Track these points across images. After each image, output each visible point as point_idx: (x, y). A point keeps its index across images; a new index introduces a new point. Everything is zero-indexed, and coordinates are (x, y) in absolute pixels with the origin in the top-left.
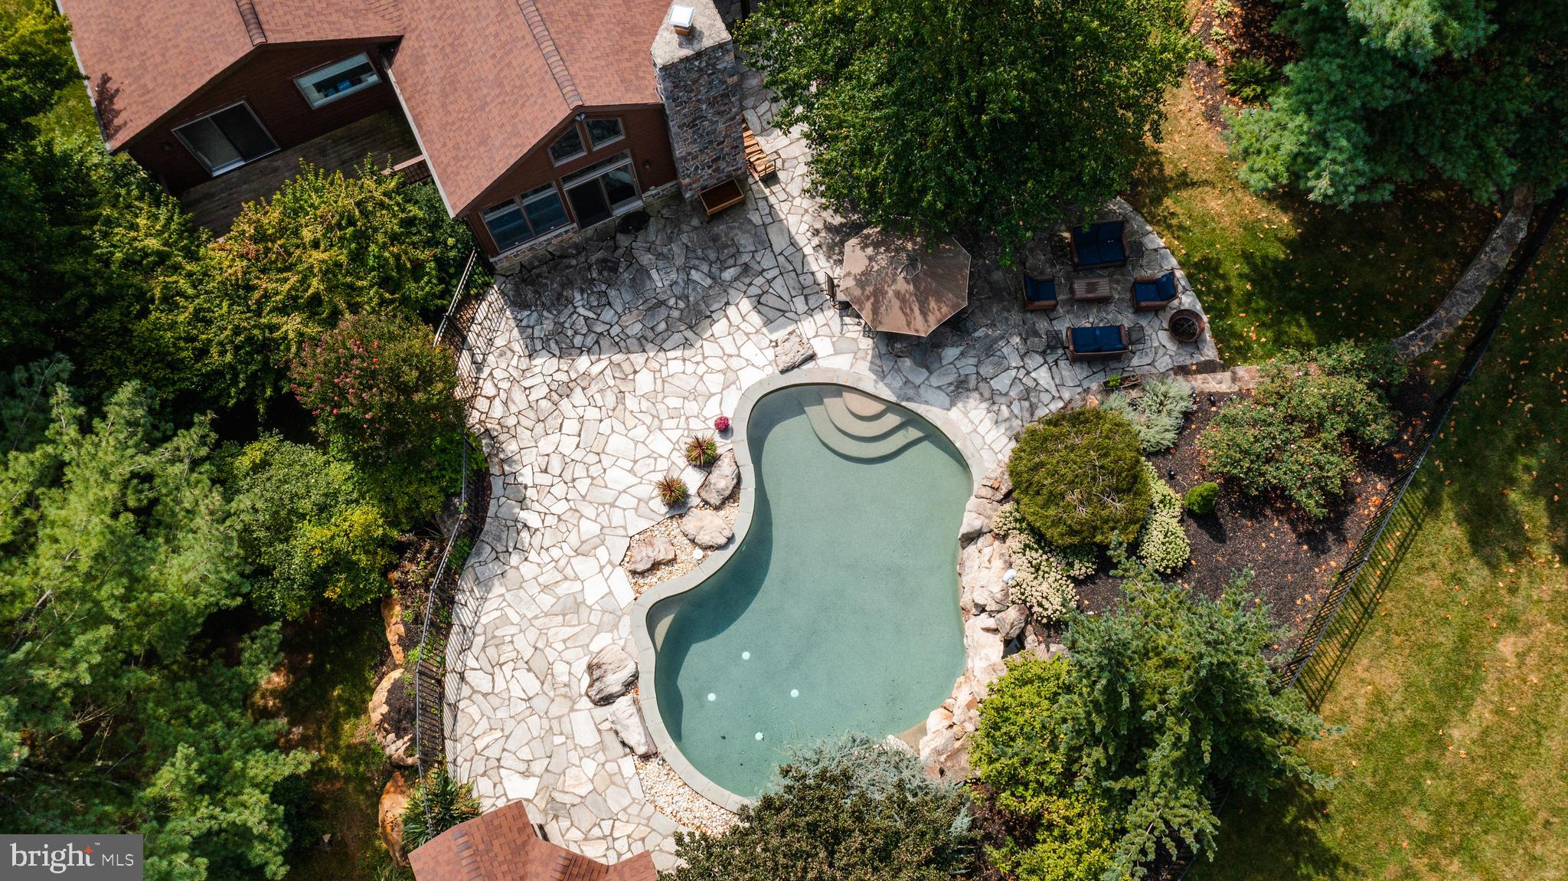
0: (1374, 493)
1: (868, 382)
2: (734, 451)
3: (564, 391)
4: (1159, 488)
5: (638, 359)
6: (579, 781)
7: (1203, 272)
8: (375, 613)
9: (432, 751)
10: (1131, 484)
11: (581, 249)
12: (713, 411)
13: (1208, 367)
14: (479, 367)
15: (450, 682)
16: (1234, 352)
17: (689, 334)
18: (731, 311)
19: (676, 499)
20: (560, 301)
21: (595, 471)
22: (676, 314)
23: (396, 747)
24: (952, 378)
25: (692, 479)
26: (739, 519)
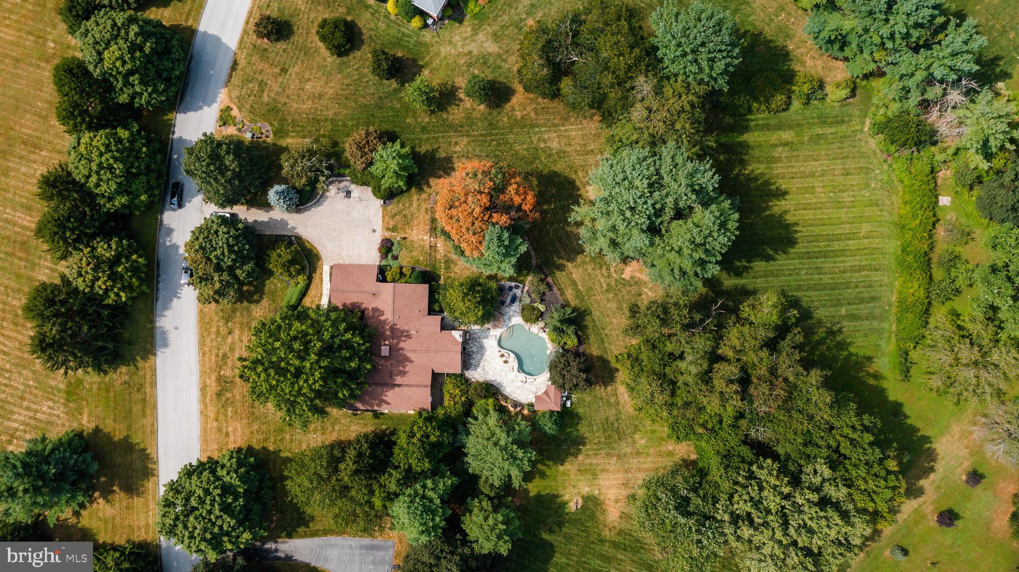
0: (550, 279)
1: (503, 330)
2: (503, 351)
3: (484, 369)
4: (536, 305)
5: (484, 358)
6: (534, 389)
7: (510, 279)
8: (501, 405)
9: (522, 406)
10: (534, 309)
12: (497, 352)
13: (524, 288)
14: (475, 378)
15: (514, 399)
16: (522, 282)
17: (484, 349)
18: (484, 342)
19: (506, 362)
20: (471, 364)
21: (497, 370)
22: (480, 350)
23: (519, 409)
24: (508, 320)
25: (504, 359)
26: (512, 355)
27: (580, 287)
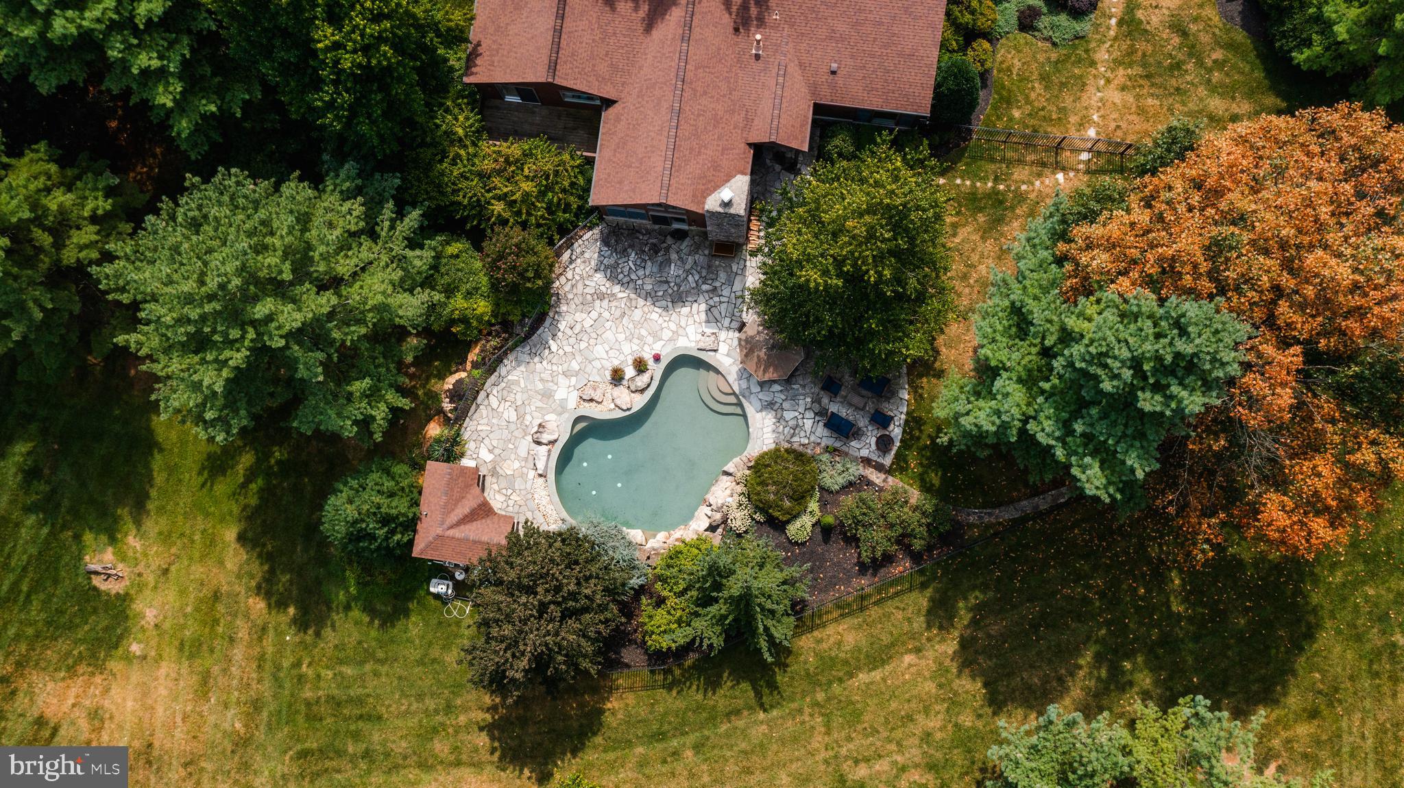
0: (903, 567)
1: (732, 377)
2: (657, 370)
3: (601, 297)
4: (813, 506)
5: (641, 302)
6: (510, 467)
7: (914, 423)
8: (468, 346)
9: (461, 415)
10: (800, 498)
11: (649, 232)
12: (658, 348)
13: (879, 468)
14: (571, 261)
15: (482, 395)
16: (899, 466)
17: (670, 304)
18: (695, 306)
19: (617, 377)
20: (624, 253)
21: (592, 342)
22: (670, 291)
23: (447, 406)
24: (769, 399)
25: (630, 372)
26: (639, 402)
27: (863, 677)
